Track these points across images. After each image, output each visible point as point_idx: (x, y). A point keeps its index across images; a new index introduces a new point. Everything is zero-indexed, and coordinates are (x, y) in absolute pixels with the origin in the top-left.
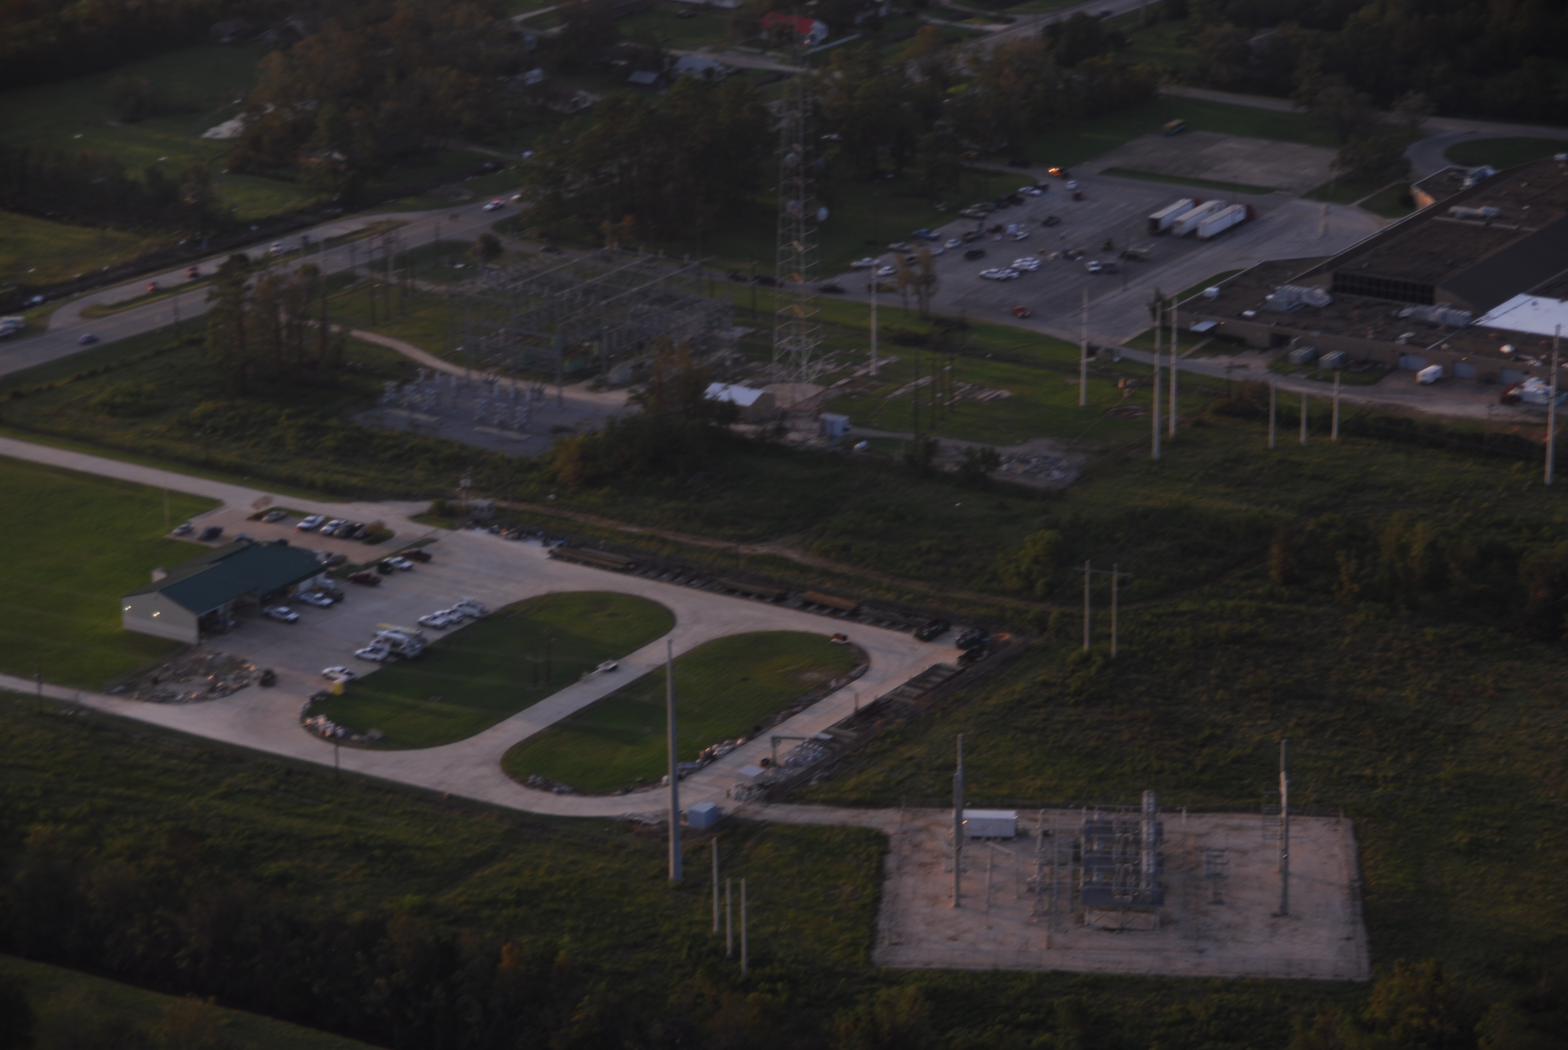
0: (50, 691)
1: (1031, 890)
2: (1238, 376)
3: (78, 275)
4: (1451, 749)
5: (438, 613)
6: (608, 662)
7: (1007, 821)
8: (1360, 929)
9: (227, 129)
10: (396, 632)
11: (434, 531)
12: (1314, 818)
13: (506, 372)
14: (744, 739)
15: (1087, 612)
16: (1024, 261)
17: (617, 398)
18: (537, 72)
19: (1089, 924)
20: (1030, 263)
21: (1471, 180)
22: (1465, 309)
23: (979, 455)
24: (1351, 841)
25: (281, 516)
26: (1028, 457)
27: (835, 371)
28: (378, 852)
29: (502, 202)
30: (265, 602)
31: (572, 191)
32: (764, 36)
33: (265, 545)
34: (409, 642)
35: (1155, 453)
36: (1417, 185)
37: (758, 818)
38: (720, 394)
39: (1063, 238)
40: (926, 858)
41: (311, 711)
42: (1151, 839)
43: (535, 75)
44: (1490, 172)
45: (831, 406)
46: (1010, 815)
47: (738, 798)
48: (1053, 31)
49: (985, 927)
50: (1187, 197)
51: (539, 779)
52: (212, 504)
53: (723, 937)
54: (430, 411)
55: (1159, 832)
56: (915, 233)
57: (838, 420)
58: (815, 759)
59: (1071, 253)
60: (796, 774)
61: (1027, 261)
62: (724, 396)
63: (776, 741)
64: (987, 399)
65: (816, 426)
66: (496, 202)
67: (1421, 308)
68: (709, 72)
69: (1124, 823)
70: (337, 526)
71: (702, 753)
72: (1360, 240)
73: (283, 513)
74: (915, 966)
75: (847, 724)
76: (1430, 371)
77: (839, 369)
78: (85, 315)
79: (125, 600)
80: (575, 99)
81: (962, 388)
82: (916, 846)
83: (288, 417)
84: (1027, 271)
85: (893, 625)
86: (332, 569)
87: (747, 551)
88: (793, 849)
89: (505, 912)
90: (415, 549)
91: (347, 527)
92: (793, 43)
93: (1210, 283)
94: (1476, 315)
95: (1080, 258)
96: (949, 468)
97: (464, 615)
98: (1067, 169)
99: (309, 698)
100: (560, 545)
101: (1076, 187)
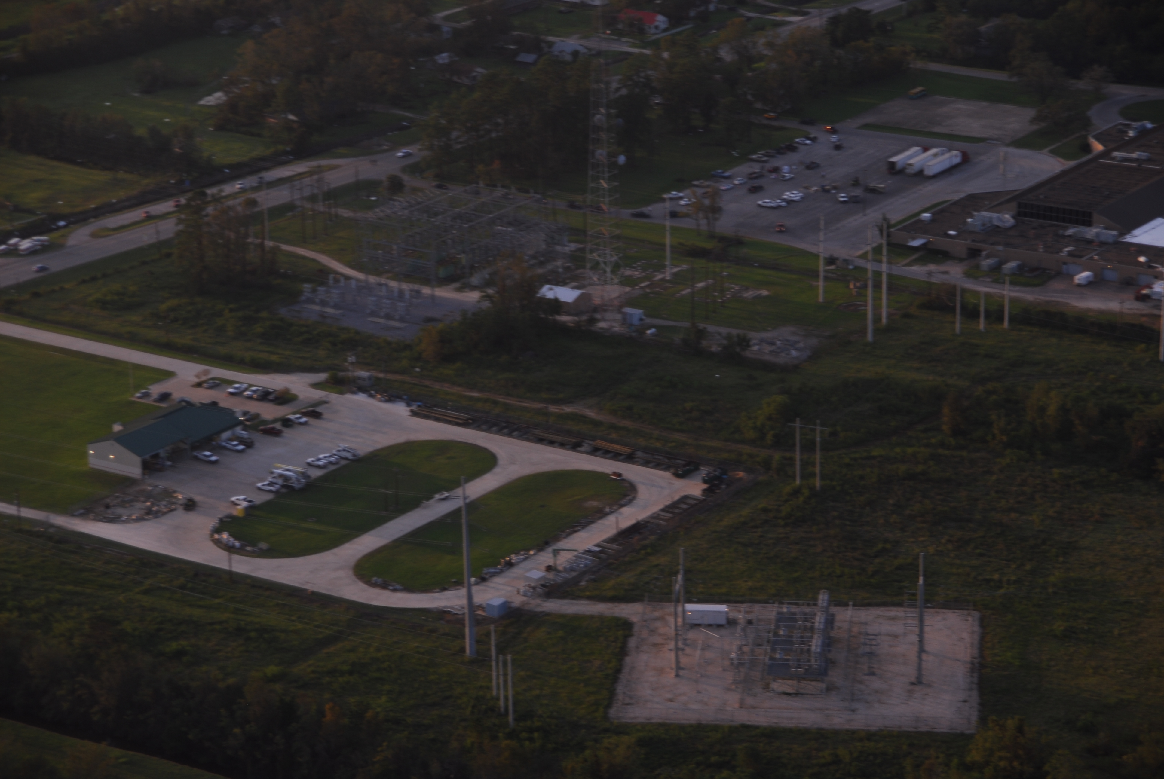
0: (27, 513)
1: (732, 664)
2: (937, 279)
3: (93, 206)
5: (322, 456)
6: (443, 492)
7: (720, 612)
8: (975, 694)
9: (215, 98)
10: (288, 470)
11: (327, 395)
12: (951, 611)
13: (396, 277)
14: (535, 551)
15: (798, 456)
16: (791, 194)
17: (474, 296)
19: (773, 690)
20: (794, 195)
21: (1133, 131)
22: (1114, 229)
23: (735, 339)
24: (977, 629)
25: (217, 384)
26: (774, 340)
27: (639, 276)
28: (253, 634)
29: (411, 151)
30: (194, 448)
31: (460, 143)
32: (620, 26)
34: (296, 478)
35: (870, 337)
36: (1092, 135)
37: (539, 609)
38: (547, 293)
39: (823, 176)
40: (659, 640)
41: (218, 530)
42: (822, 627)
43: (443, 58)
44: (1149, 125)
45: (632, 303)
46: (723, 608)
47: (525, 595)
48: (834, 21)
49: (695, 692)
50: (918, 145)
51: (379, 580)
52: (168, 375)
53: (498, 699)
54: (336, 306)
55: (830, 621)
56: (713, 173)
57: (636, 313)
58: (586, 565)
59: (828, 187)
60: (570, 577)
62: (551, 295)
63: (556, 552)
64: (750, 297)
65: (619, 317)
67: (1082, 229)
68: (575, 54)
69: (805, 614)
70: (255, 391)
71: (502, 561)
72: (1044, 177)
73: (218, 382)
74: (640, 720)
75: (612, 540)
76: (1084, 275)
77: (644, 274)
78: (94, 235)
79: (89, 446)
80: (475, 74)
81: (733, 288)
82: (652, 631)
83: (231, 310)
84: (793, 201)
85: (658, 466)
86: (248, 423)
87: (557, 410)
88: (561, 633)
89: (340, 679)
90: (311, 409)
91: (263, 392)
92: (642, 31)
93: (925, 211)
94: (1123, 234)
95: (834, 191)
96: (714, 349)
97: (342, 458)
98: (837, 126)
99: (219, 519)
100: (419, 406)
101: (839, 140)
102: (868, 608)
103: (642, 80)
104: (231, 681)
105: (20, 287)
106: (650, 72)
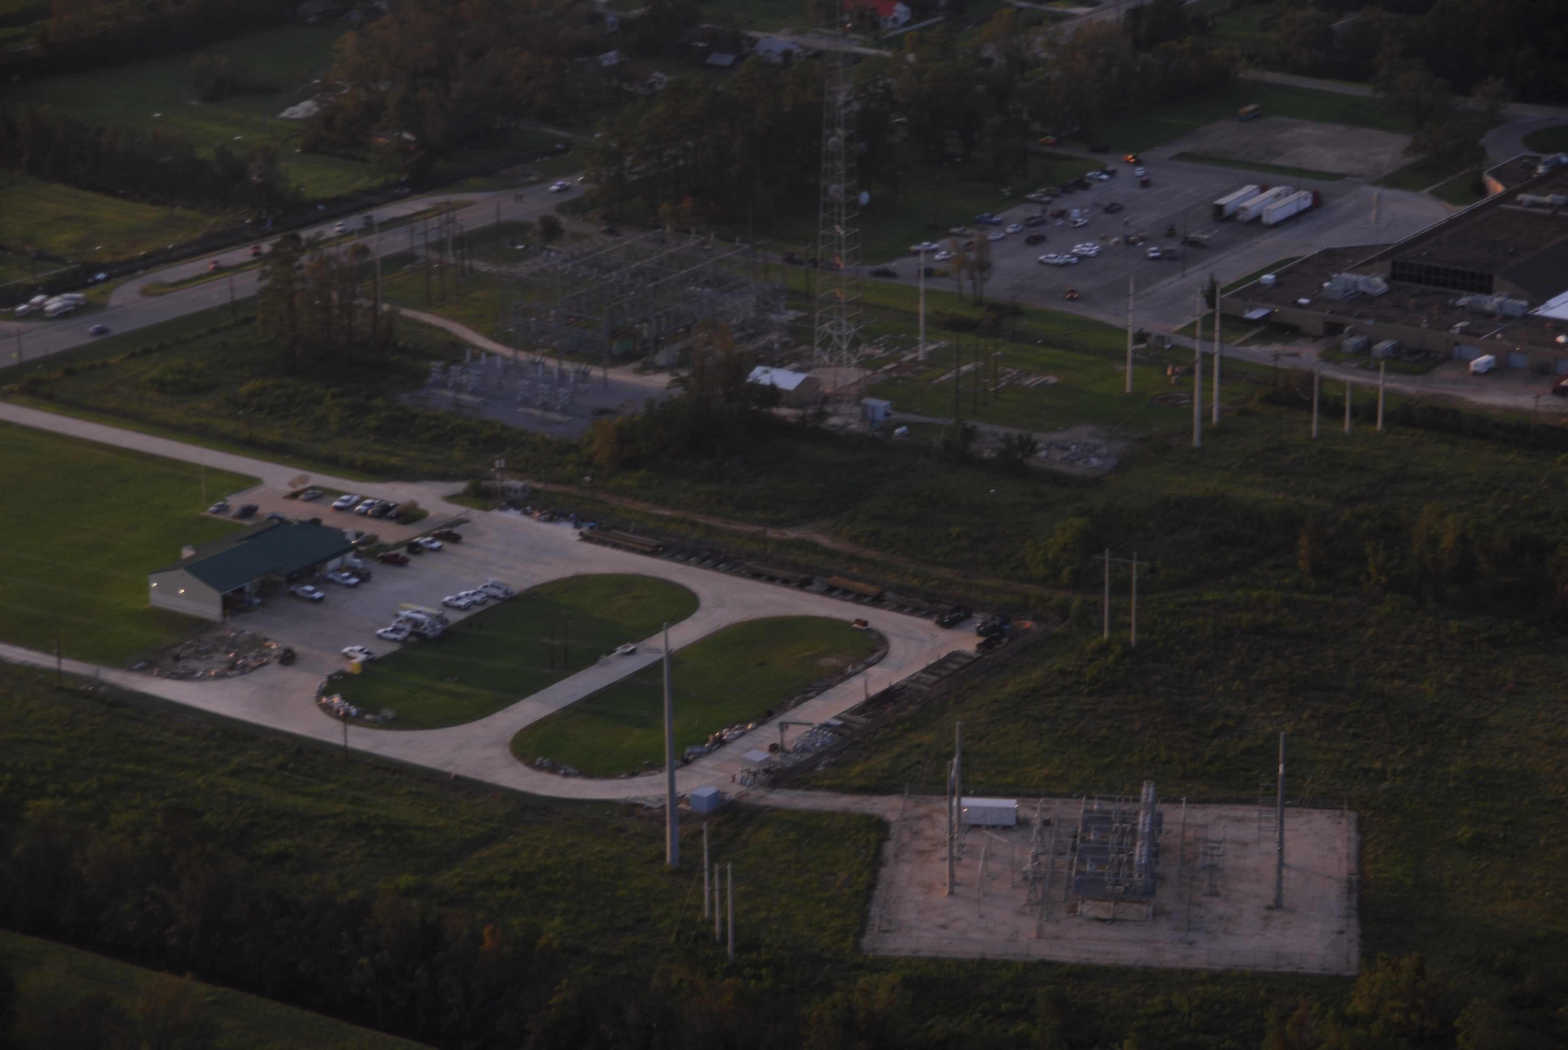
0: (70, 666)
1: (1026, 879)
2: (1285, 363)
3: (142, 253)
4: (1464, 742)
5: (462, 594)
6: (627, 644)
7: (1007, 809)
8: (1354, 922)
9: (303, 109)
10: (419, 612)
11: (467, 512)
12: (1318, 811)
13: (554, 353)
14: (755, 724)
15: (1106, 601)
16: (1084, 246)
17: (660, 381)
18: (612, 54)
19: (1081, 914)
20: (1089, 248)
21: (1544, 167)
22: (1521, 298)
23: (1016, 442)
24: (1353, 835)
25: (318, 495)
26: (1067, 444)
27: (882, 355)
28: (378, 832)
29: (568, 184)
30: (291, 581)
33: (296, 523)
34: (429, 622)
35: (1196, 441)
36: (1488, 172)
37: (762, 803)
38: (760, 378)
39: (1126, 223)
40: (925, 845)
41: (327, 692)
42: (1147, 830)
43: (610, 58)
45: (874, 391)
46: (1011, 803)
47: (743, 783)
48: (1135, 14)
49: (977, 916)
50: (1253, 183)
51: (545, 761)
52: (251, 482)
53: (712, 922)
54: (474, 392)
55: (1157, 822)
56: (977, 217)
57: (880, 405)
58: (823, 745)
59: (1132, 238)
60: (803, 760)
61: (1087, 246)
62: (765, 380)
63: (784, 726)
64: (1033, 385)
65: (857, 410)
66: (560, 183)
67: (1479, 297)
68: (787, 55)
69: (1124, 813)
70: (370, 505)
71: (711, 737)
73: (319, 492)
74: (903, 953)
75: (858, 710)
76: (1483, 360)
77: (888, 353)
78: (145, 292)
79: (151, 577)
80: (651, 80)
81: (1009, 373)
82: (915, 833)
83: (334, 396)
84: (1086, 256)
85: (915, 611)
86: (362, 548)
87: (776, 535)
88: (792, 835)
89: (498, 894)
90: (446, 530)
91: (382, 506)
92: (875, 25)
93: (1267, 270)
94: (1534, 305)
95: (1140, 244)
96: (986, 454)
97: (489, 596)
98: (1142, 156)
99: (326, 677)
100: (591, 528)
101: (1146, 175)
102: (1205, 806)
103: (879, 90)
104: (351, 894)
105: (49, 361)
106: (889, 80)
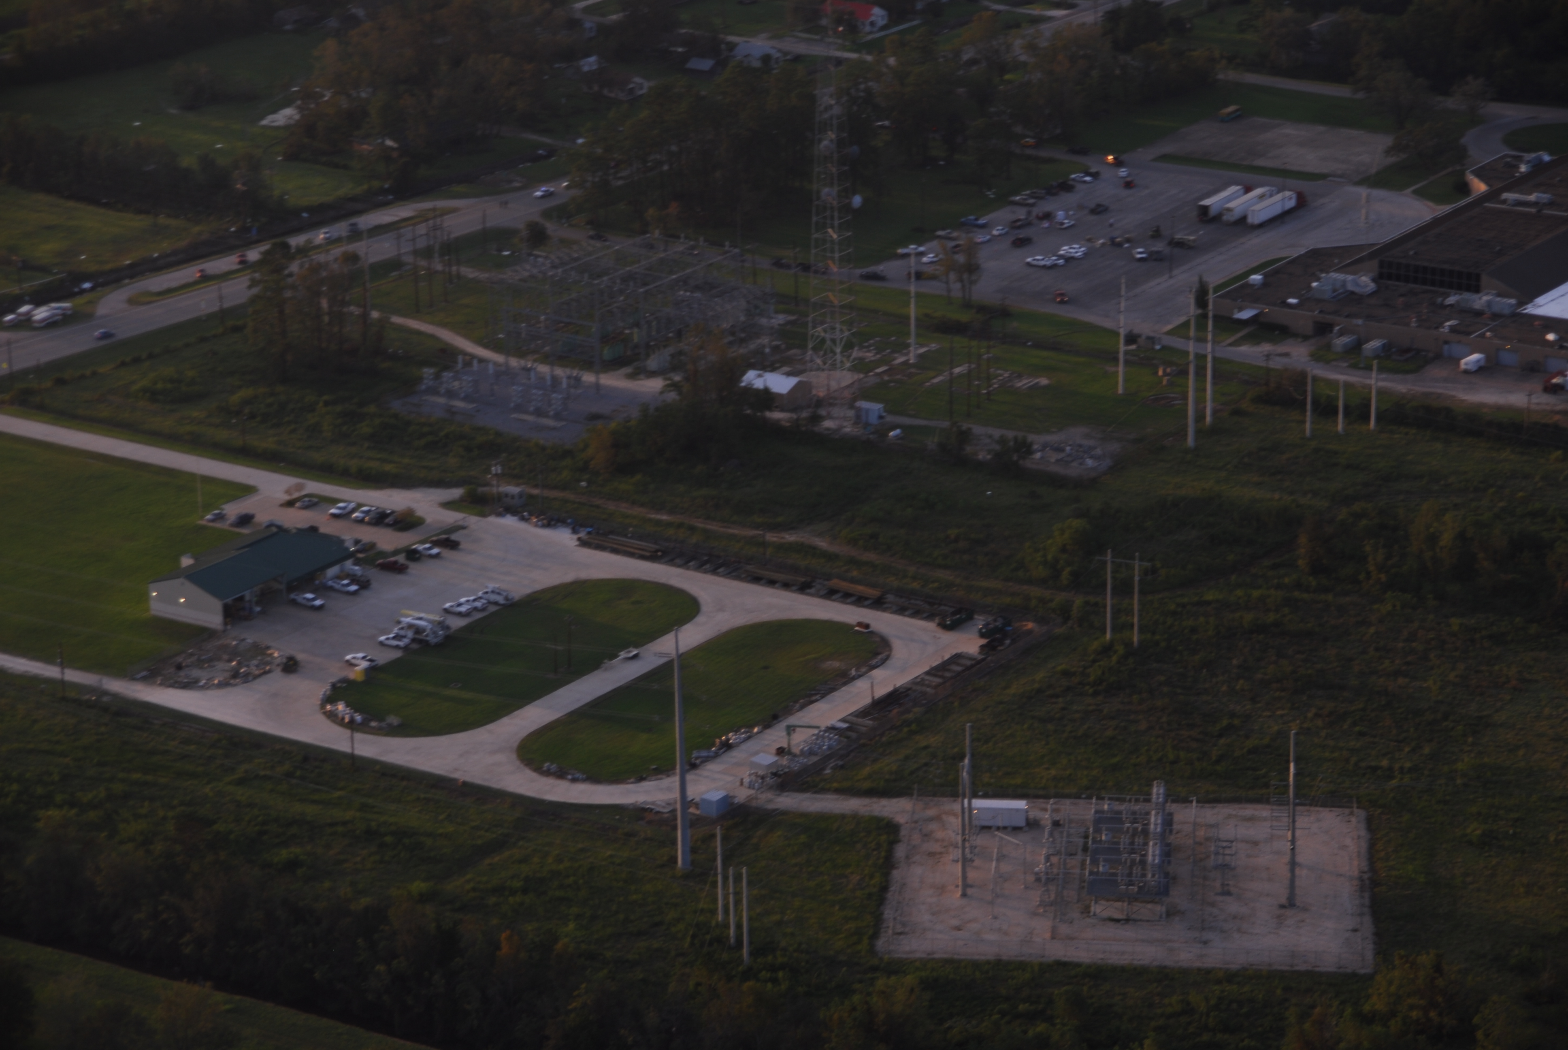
0: (73, 676)
1: (1038, 880)
2: (1276, 363)
3: (128, 262)
4: (1470, 740)
5: (463, 600)
6: (630, 649)
7: (1017, 810)
8: (1368, 920)
9: (283, 117)
10: (420, 619)
11: (464, 518)
12: (1328, 809)
13: (546, 359)
14: (761, 727)
15: (1109, 602)
16: (1070, 248)
17: (654, 385)
19: (1094, 915)
20: (1076, 250)
21: (1526, 166)
22: (1509, 296)
23: (1011, 444)
24: (1363, 833)
25: (314, 502)
26: (1062, 445)
27: (873, 358)
28: (388, 839)
29: (552, 189)
30: (291, 588)
31: (620, 179)
32: (823, 22)
33: (294, 531)
34: (432, 629)
35: (1190, 441)
36: (1471, 171)
37: (770, 806)
38: (753, 382)
39: (1111, 225)
40: (936, 847)
41: (331, 699)
42: (1159, 830)
43: (590, 63)
44: (1547, 158)
45: (867, 394)
46: (1021, 804)
47: (751, 786)
48: (1113, 17)
49: (991, 917)
50: (1237, 184)
51: (553, 766)
52: (246, 490)
53: (726, 926)
54: (467, 398)
55: (1168, 822)
56: (963, 220)
57: (874, 408)
58: (829, 748)
59: (1118, 240)
60: (810, 763)
61: (1074, 248)
62: (758, 384)
63: (790, 729)
64: (1025, 387)
65: (851, 413)
66: (544, 189)
67: (1466, 295)
68: (766, 59)
69: (1134, 813)
70: (367, 512)
71: (717, 741)
72: (1410, 226)
73: (315, 500)
74: (918, 955)
75: (863, 713)
76: (1473, 359)
77: (879, 356)
78: (132, 301)
79: (151, 586)
80: (631, 86)
81: (1001, 375)
82: (926, 835)
83: (326, 404)
84: (1073, 258)
85: (916, 614)
86: (360, 555)
87: (775, 539)
88: (803, 838)
89: (511, 900)
90: (444, 536)
91: (378, 513)
92: (853, 29)
93: (1254, 271)
94: (1522, 303)
95: (1126, 245)
96: (982, 456)
97: (489, 602)
98: (1124, 157)
99: (330, 684)
100: (589, 533)
101: (1129, 175)
102: (1215, 805)
103: (862, 94)
104: (365, 901)
105: (40, 371)
106: (870, 84)
